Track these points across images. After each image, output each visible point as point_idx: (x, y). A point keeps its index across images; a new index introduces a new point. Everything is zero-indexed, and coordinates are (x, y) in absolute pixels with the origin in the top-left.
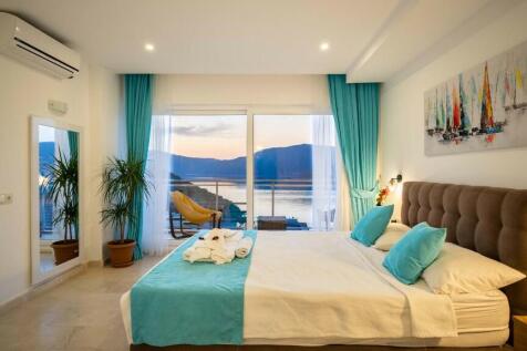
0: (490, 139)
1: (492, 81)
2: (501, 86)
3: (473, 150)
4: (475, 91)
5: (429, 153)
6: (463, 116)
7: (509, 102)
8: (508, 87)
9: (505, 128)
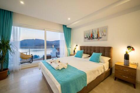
0: (99, 39)
1: (99, 31)
2: (101, 32)
3: (95, 41)
4: (96, 32)
5: (85, 41)
6: (93, 36)
7: (102, 34)
8: (102, 32)
9: (102, 38)
